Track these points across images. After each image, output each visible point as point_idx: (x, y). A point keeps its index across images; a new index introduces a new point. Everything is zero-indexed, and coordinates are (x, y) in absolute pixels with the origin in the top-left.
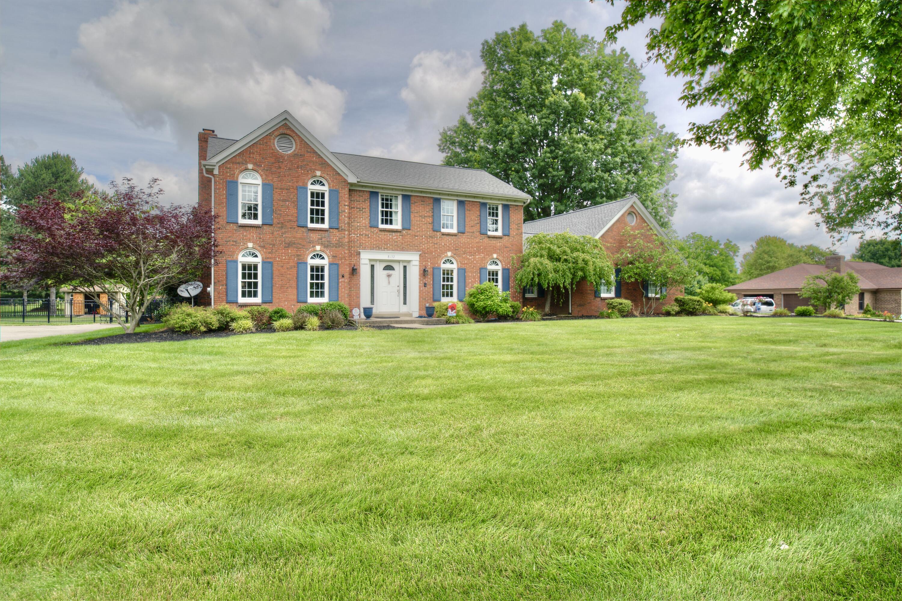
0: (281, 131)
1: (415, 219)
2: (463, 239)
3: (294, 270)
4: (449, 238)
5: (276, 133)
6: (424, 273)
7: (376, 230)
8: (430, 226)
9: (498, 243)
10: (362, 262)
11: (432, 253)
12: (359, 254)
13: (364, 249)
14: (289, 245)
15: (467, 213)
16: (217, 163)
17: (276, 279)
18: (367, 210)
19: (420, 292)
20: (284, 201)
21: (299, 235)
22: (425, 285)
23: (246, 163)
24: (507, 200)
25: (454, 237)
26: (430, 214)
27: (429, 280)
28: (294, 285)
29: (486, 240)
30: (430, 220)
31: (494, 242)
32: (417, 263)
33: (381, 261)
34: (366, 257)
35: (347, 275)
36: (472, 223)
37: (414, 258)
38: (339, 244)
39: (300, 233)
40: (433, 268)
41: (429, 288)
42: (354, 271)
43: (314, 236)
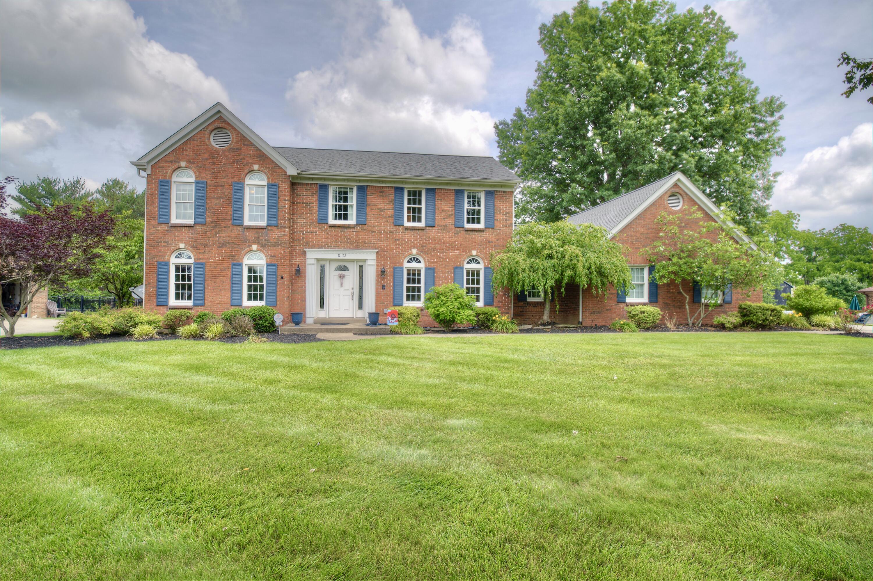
0: (216, 125)
1: (371, 212)
2: (432, 234)
3: (228, 272)
4: (415, 233)
5: (211, 128)
6: (382, 274)
7: (325, 226)
8: (391, 220)
9: (479, 238)
10: (308, 261)
11: (392, 250)
12: (305, 253)
13: (311, 247)
14: (223, 245)
15: (438, 203)
16: (148, 162)
17: (208, 281)
18: (316, 205)
19: (377, 295)
20: (218, 198)
21: (233, 234)
22: (384, 287)
23: (179, 160)
24: (491, 186)
25: (420, 231)
26: (391, 206)
27: (389, 281)
28: (228, 287)
29: (463, 234)
30: (390, 213)
31: (472, 236)
32: (374, 262)
33: (330, 260)
34: (313, 256)
35: (287, 277)
36: (444, 215)
37: (371, 257)
38: (278, 243)
39: (235, 232)
40: (394, 268)
41: (389, 291)
42: (299, 272)
43: (250, 235)
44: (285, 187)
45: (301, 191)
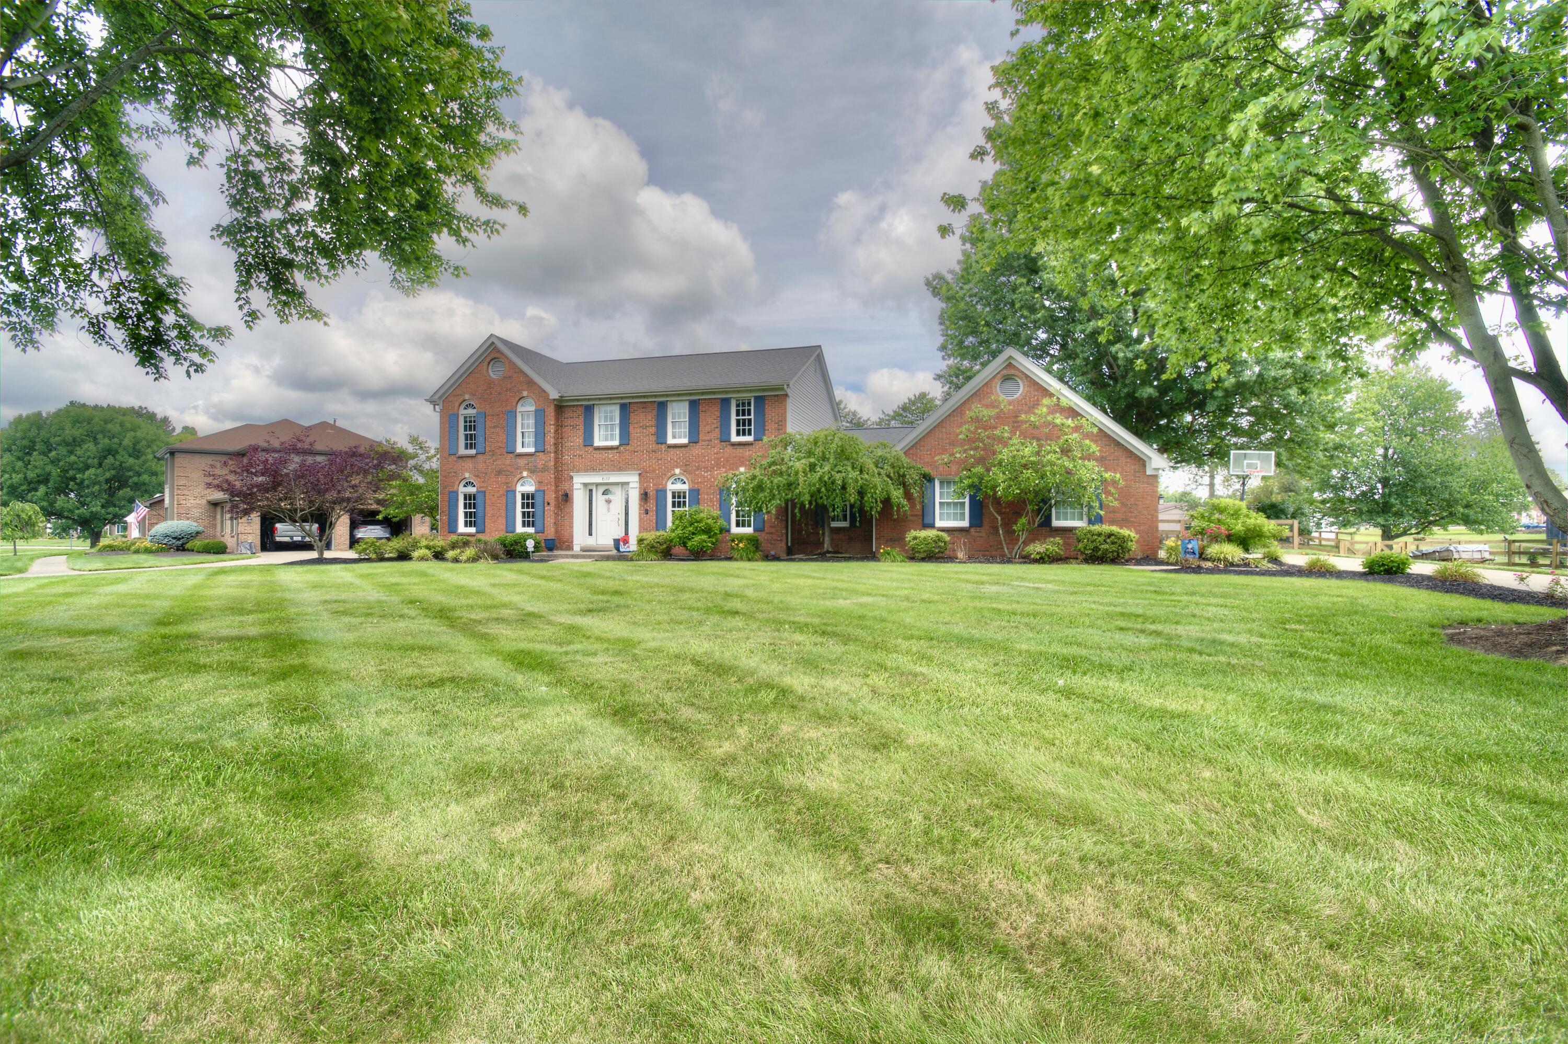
0: (492, 356)
1: (635, 431)
2: (696, 450)
3: (504, 499)
4: (678, 451)
5: (489, 359)
6: (644, 496)
7: (590, 449)
8: (653, 438)
9: (747, 452)
10: (575, 486)
11: (654, 471)
12: (572, 478)
13: (578, 471)
14: (499, 473)
15: (702, 415)
16: (440, 397)
17: (488, 509)
18: (582, 427)
19: (641, 520)
20: (495, 427)
21: (508, 462)
22: (647, 512)
24: (759, 390)
25: (684, 449)
26: (653, 422)
27: (652, 505)
28: (504, 514)
29: (729, 449)
30: (653, 430)
31: (740, 450)
32: (637, 485)
33: (597, 485)
34: (579, 480)
35: (552, 502)
36: (708, 428)
37: (633, 479)
38: (545, 469)
39: (509, 459)
40: (657, 491)
41: (652, 516)
42: (566, 498)
43: (522, 462)
44: (551, 412)
45: (569, 413)
